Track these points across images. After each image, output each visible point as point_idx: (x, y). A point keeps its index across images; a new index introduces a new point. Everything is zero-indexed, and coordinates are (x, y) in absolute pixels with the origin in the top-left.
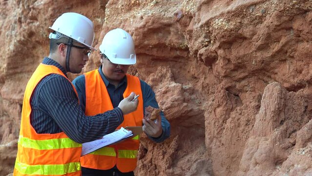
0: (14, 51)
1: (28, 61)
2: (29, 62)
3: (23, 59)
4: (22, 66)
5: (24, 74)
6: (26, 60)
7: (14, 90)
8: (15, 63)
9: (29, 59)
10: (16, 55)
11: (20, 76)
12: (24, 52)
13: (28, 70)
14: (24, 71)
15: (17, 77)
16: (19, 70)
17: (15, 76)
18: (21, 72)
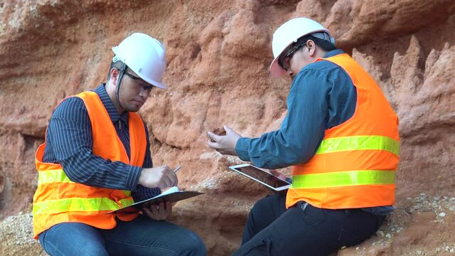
0: (21, 30)
1: (44, 52)
2: (47, 53)
3: (35, 47)
4: (27, 62)
5: (28, 78)
6: (42, 49)
7: (7, 108)
8: (14, 55)
9: (48, 48)
10: (22, 38)
11: (19, 81)
12: (42, 33)
13: (39, 69)
14: (30, 71)
15: (11, 84)
16: (18, 71)
17: (7, 83)
18: (23, 75)
